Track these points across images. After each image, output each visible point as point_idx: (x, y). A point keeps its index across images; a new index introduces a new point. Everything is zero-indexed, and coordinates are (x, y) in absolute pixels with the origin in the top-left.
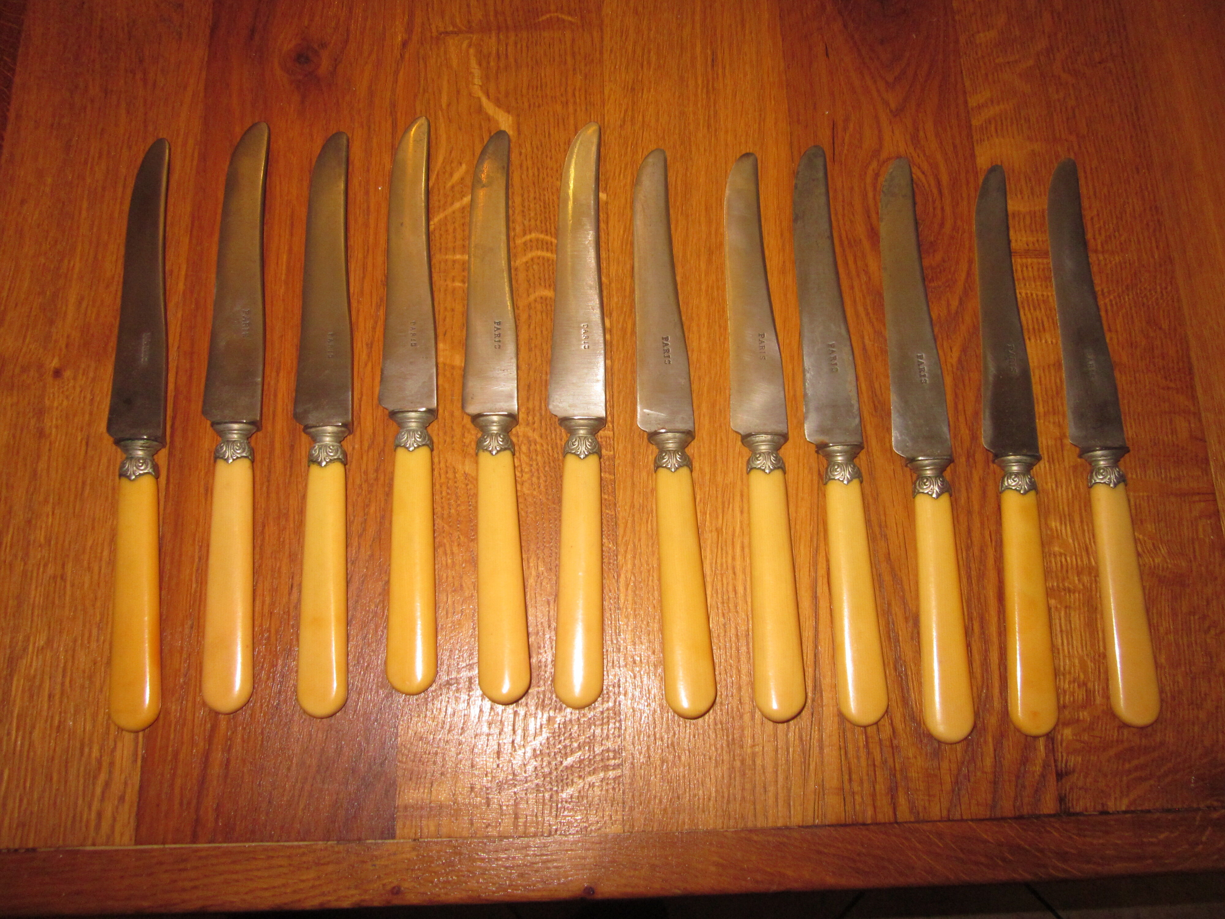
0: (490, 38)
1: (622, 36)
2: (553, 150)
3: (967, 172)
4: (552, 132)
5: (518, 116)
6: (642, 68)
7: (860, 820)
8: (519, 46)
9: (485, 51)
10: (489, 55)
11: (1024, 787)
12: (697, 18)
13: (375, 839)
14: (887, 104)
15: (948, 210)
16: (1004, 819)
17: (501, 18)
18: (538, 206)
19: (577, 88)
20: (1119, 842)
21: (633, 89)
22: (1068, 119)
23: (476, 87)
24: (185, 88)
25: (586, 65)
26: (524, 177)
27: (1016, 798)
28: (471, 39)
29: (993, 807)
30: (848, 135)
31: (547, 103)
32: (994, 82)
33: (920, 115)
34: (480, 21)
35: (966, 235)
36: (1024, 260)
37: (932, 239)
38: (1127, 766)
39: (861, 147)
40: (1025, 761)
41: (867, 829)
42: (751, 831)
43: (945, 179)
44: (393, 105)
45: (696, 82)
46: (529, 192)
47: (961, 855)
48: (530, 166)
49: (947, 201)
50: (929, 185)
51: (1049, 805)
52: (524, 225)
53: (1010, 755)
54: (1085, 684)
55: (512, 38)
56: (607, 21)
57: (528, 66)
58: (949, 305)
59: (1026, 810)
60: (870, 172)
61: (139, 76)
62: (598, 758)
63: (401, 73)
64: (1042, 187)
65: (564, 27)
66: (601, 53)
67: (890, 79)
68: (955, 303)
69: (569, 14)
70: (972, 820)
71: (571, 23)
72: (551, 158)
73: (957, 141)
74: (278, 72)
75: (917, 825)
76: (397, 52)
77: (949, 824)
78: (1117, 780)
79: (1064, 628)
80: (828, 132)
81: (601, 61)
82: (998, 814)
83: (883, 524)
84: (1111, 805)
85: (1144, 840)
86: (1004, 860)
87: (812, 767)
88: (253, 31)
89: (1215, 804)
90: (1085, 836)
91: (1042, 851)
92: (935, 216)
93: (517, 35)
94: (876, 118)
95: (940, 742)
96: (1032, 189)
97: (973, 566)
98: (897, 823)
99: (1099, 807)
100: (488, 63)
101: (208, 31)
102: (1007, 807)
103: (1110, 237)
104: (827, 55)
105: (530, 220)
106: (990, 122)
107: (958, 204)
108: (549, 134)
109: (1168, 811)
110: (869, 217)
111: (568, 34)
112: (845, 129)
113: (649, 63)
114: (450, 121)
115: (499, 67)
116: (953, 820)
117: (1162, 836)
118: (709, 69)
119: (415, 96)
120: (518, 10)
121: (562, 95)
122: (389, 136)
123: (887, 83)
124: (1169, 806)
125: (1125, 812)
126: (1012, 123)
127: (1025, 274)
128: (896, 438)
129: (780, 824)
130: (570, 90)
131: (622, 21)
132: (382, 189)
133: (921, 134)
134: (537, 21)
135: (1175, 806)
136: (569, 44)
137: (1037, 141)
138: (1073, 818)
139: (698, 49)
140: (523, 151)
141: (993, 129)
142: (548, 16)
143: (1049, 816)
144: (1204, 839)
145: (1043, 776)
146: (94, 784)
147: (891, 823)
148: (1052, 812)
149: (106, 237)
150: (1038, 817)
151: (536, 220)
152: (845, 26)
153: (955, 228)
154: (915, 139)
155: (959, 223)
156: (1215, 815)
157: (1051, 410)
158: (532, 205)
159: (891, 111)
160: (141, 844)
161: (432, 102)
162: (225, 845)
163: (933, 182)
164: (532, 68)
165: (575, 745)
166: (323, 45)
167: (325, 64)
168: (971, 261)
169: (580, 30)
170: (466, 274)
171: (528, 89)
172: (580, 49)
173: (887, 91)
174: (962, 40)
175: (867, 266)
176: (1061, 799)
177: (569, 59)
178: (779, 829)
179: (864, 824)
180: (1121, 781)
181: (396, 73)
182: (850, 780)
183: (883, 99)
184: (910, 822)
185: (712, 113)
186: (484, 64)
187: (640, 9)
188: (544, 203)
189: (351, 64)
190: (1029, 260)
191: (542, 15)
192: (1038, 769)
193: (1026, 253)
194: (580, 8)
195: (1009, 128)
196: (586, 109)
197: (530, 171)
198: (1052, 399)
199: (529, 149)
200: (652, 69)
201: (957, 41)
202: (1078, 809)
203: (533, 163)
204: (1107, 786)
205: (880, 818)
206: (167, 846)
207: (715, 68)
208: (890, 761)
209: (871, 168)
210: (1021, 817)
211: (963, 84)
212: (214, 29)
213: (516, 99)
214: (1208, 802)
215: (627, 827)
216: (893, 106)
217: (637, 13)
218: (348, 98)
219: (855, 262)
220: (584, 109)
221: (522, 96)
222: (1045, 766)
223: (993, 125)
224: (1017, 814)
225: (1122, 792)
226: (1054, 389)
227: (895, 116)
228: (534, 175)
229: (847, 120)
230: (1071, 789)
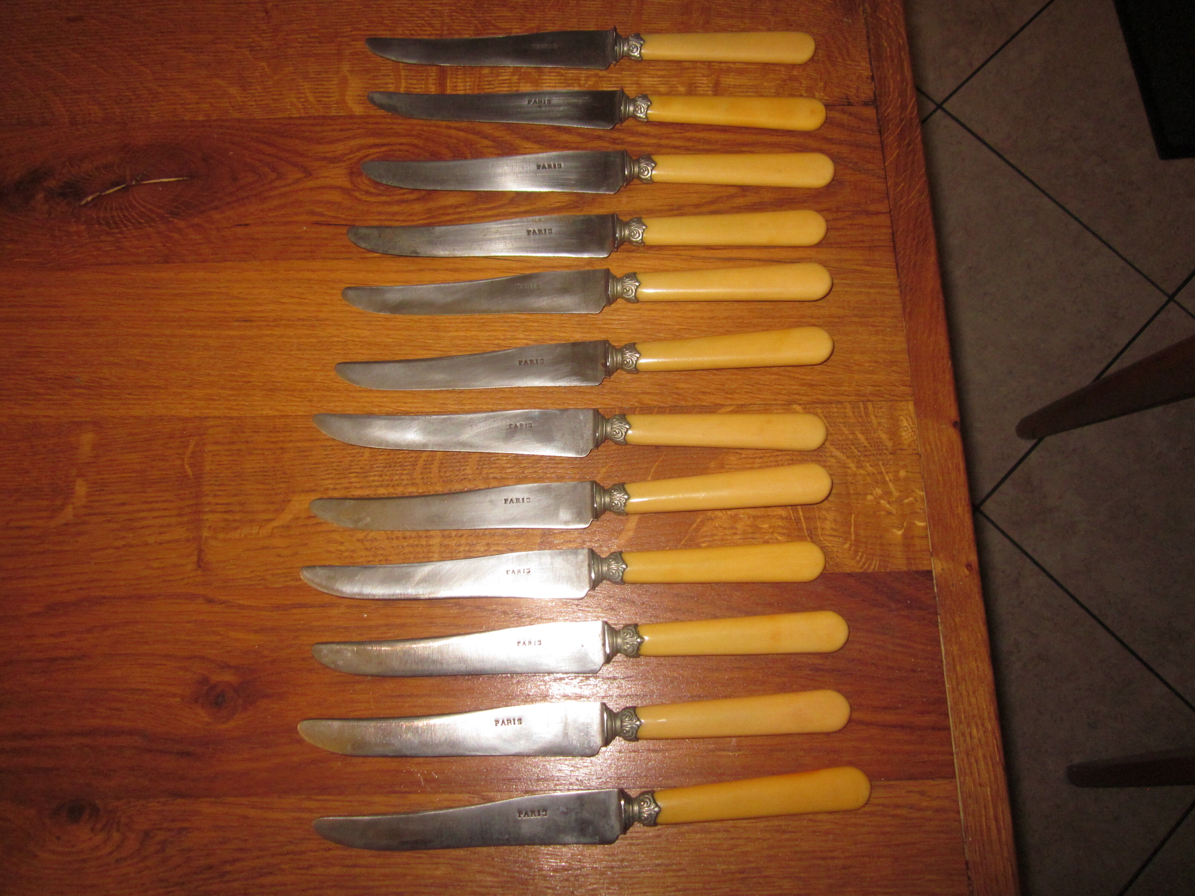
0: (207, 520)
1: (214, 400)
2: (333, 460)
3: (368, 123)
4: (313, 462)
5: (294, 492)
6: (249, 382)
7: (890, 236)
8: (220, 493)
9: (222, 524)
10: (225, 520)
11: (859, 127)
12: (199, 332)
13: (933, 586)
14: (298, 181)
15: (404, 140)
16: (882, 142)
17: (187, 510)
18: (388, 473)
19: (267, 439)
20: (891, 71)
21: (271, 390)
22: (319, 43)
23: (261, 531)
24: (246, 817)
25: (243, 432)
26: (358, 485)
27: (867, 133)
28: (206, 538)
29: (875, 149)
30: (327, 213)
31: (282, 466)
32: (281, 95)
33: (310, 154)
34: (187, 530)
35: (425, 128)
36: (448, 88)
37: (428, 154)
38: (840, 60)
39: (341, 203)
40: (841, 125)
41: (897, 232)
42: (904, 312)
43: (372, 141)
44: (277, 608)
45: (267, 335)
46: (373, 481)
47: (909, 172)
48: (347, 481)
49: (393, 140)
50: (378, 152)
51: (870, 112)
52: (407, 484)
53: (836, 134)
54: (784, 81)
55: (210, 499)
56: (197, 413)
57: (242, 484)
58: (487, 147)
59: (875, 128)
60: (364, 198)
61: (228, 868)
62: (860, 420)
63: (241, 602)
64: (382, 68)
65: (200, 451)
66: (231, 418)
67: (273, 176)
68: (486, 142)
69: (186, 447)
70: (884, 163)
71: (196, 446)
72: (340, 462)
73: (338, 127)
74: (232, 724)
75: (891, 199)
76: (218, 608)
77: (888, 177)
78: (850, 67)
79: (745, 90)
80: (324, 228)
81: (239, 418)
82: (879, 145)
83: (671, 208)
84: (868, 73)
85: (889, 54)
86: (909, 145)
87: (855, 267)
88: (183, 754)
89: (861, 9)
90: (889, 92)
91: (902, 120)
92: (407, 151)
93: (207, 495)
94: (311, 189)
95: (833, 180)
96: (383, 76)
97: (701, 147)
98: (890, 212)
99: (869, 81)
100: (235, 521)
101: (179, 801)
102: (874, 140)
103: (429, 24)
104: (247, 225)
105: (403, 480)
106: (320, 101)
107: (396, 133)
108: (314, 464)
109: (868, 38)
110: (407, 201)
111: (209, 448)
112: (322, 215)
113: (244, 376)
114: (297, 554)
115: (240, 511)
116: (886, 175)
117: (885, 44)
118: (254, 324)
119: (267, 588)
120: (179, 495)
121: (274, 453)
122: (310, 610)
123: (276, 179)
124: (865, 37)
125: (871, 64)
126: (322, 85)
127: (462, 88)
128: (606, 190)
129: (897, 292)
130: (272, 446)
131: (198, 400)
132: (366, 613)
133: (328, 155)
134: (192, 477)
135: (864, 33)
136: (219, 447)
137: (339, 68)
138: (878, 98)
139: (232, 333)
140: (331, 486)
141: (327, 99)
142: (187, 466)
143: (877, 113)
144: (885, 19)
145: (850, 114)
146: (911, 819)
147: (891, 216)
148: (875, 111)
149: (409, 878)
150: (879, 120)
151: (403, 474)
152: (216, 208)
153: (419, 136)
154: (335, 160)
155: (414, 133)
156: (869, 10)
157: (577, 82)
158: (387, 478)
159: (306, 177)
160: (955, 774)
161: (275, 572)
162: (949, 703)
163: (375, 150)
164: (243, 480)
165: (851, 436)
166: (205, 680)
167: (228, 677)
168: (449, 128)
169: (205, 437)
170: (454, 534)
171: (265, 484)
172: (225, 437)
173: (286, 179)
174: (237, 115)
175: (451, 206)
176: (866, 104)
177: (236, 447)
178: (901, 292)
179: (893, 234)
180: (851, 65)
181: (242, 607)
182: (862, 241)
183: (293, 183)
184: (889, 204)
185: (300, 323)
186: (236, 524)
187: (186, 383)
188: (385, 467)
189: (228, 652)
190: (448, 84)
191: (185, 472)
192: (845, 117)
193: (442, 84)
194: (180, 437)
195: (326, 87)
196: (290, 431)
197: (354, 480)
198: (567, 80)
199: (330, 481)
200: (252, 373)
201: (239, 120)
202: (872, 94)
203: (345, 478)
204: (854, 74)
205: (888, 223)
206: (954, 751)
207: (254, 319)
208: (848, 214)
209: (360, 197)
210: (880, 131)
211: (282, 118)
212: (177, 794)
213: (277, 494)
214: (861, 13)
215: (910, 398)
216: (300, 175)
217: (191, 386)
218: (266, 653)
219: (448, 214)
220: (289, 434)
221: (273, 489)
222: (844, 112)
223: (323, 99)
224: (877, 133)
225: (858, 65)
226: (559, 77)
227: (311, 174)
228: (356, 477)
229: (313, 213)
230: (858, 97)
